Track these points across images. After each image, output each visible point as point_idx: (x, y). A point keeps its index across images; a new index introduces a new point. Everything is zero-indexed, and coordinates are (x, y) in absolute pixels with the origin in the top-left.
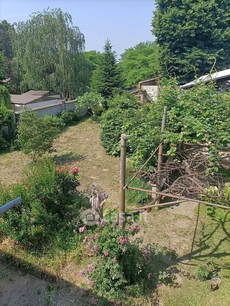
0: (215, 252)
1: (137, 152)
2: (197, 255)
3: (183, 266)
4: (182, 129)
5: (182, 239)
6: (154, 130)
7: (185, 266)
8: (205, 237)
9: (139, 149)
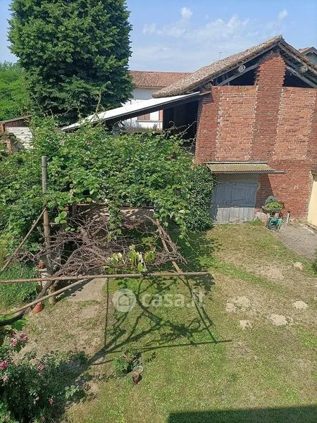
0: (133, 335)
1: (10, 227)
2: (112, 347)
3: (96, 369)
4: (71, 186)
5: (92, 332)
6: (32, 191)
7: (99, 366)
8: (118, 320)
9: (12, 221)
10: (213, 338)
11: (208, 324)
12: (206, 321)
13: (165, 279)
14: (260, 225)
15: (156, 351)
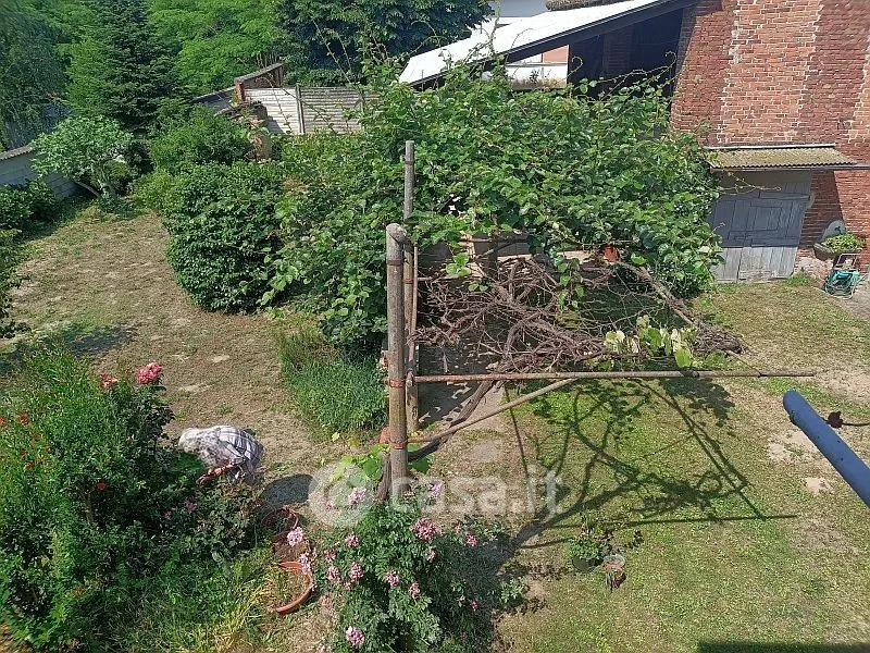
0: (587, 498)
7: (536, 551)
8: (549, 468)
10: (755, 510)
11: (738, 483)
12: (732, 476)
13: (624, 394)
14: (808, 285)
15: (642, 529)
